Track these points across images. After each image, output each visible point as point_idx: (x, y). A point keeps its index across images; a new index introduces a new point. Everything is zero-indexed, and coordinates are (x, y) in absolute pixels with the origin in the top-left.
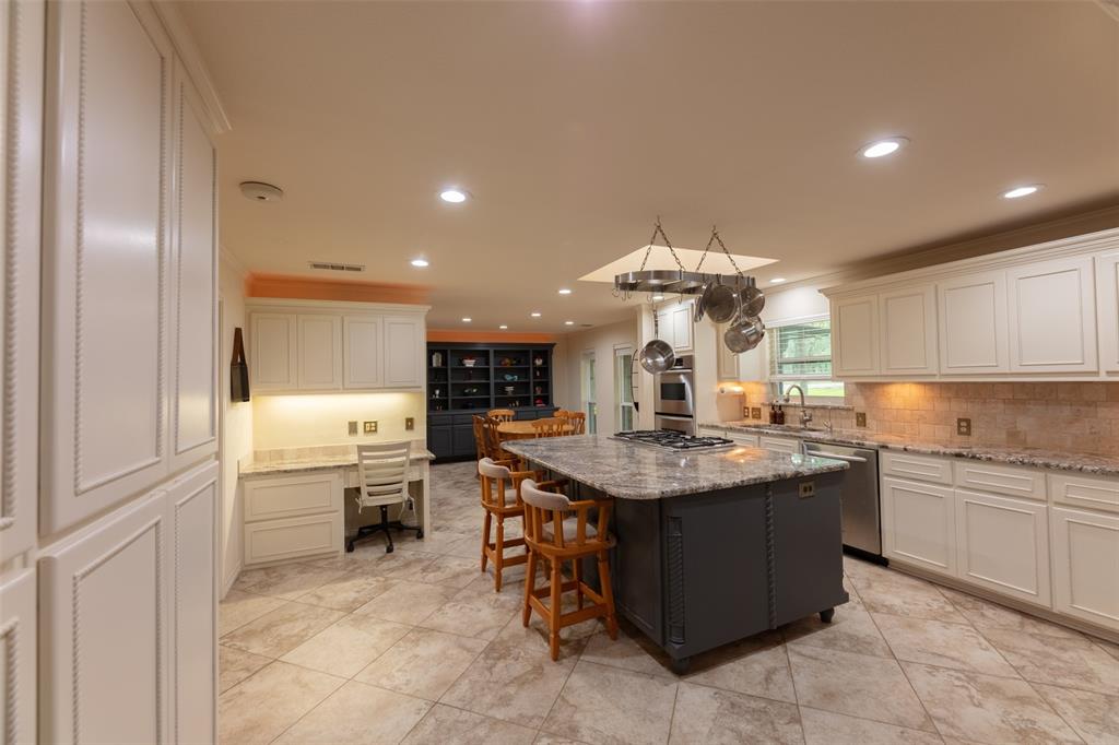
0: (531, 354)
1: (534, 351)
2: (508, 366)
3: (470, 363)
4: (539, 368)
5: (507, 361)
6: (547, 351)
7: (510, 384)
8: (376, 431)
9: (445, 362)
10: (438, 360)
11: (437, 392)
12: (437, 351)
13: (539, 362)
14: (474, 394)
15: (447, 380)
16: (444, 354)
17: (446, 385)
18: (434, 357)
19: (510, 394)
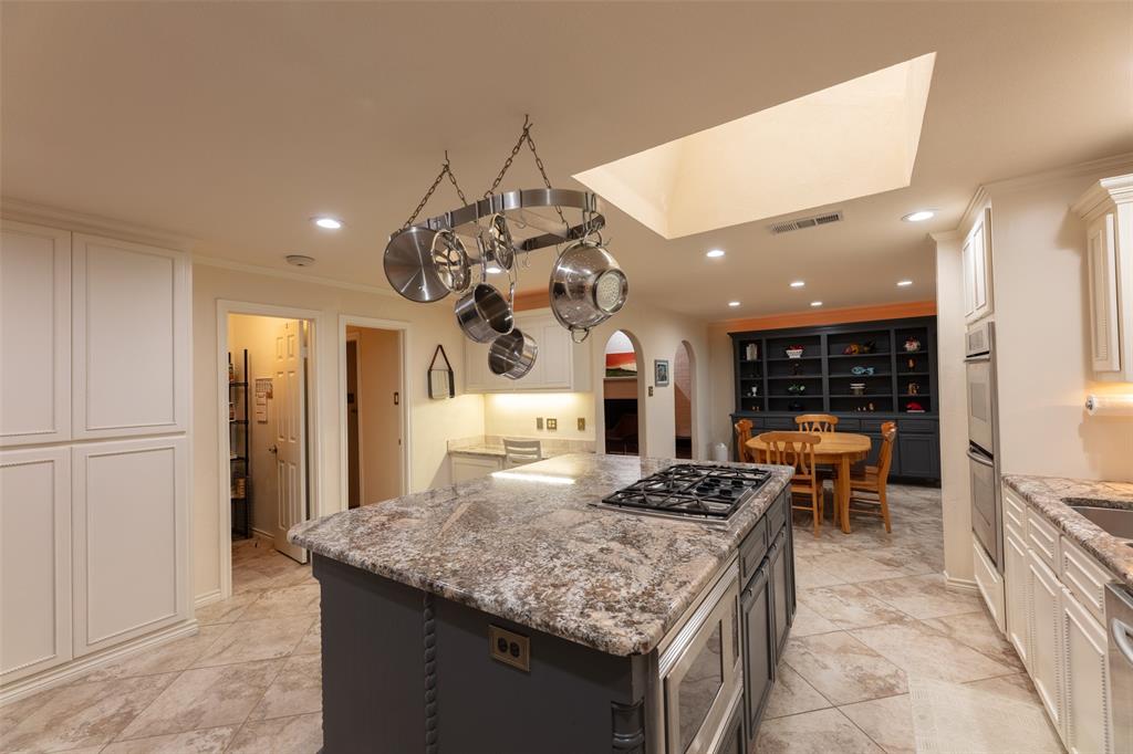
0: (893, 335)
1: (897, 331)
2: (854, 355)
3: (795, 354)
4: (912, 355)
5: (854, 348)
6: (925, 329)
7: (858, 380)
8: (555, 428)
9: (760, 354)
10: (752, 354)
11: (754, 389)
12: (752, 342)
13: (911, 346)
14: (802, 393)
15: (762, 376)
16: (758, 344)
17: (762, 381)
18: (748, 349)
19: (857, 395)
